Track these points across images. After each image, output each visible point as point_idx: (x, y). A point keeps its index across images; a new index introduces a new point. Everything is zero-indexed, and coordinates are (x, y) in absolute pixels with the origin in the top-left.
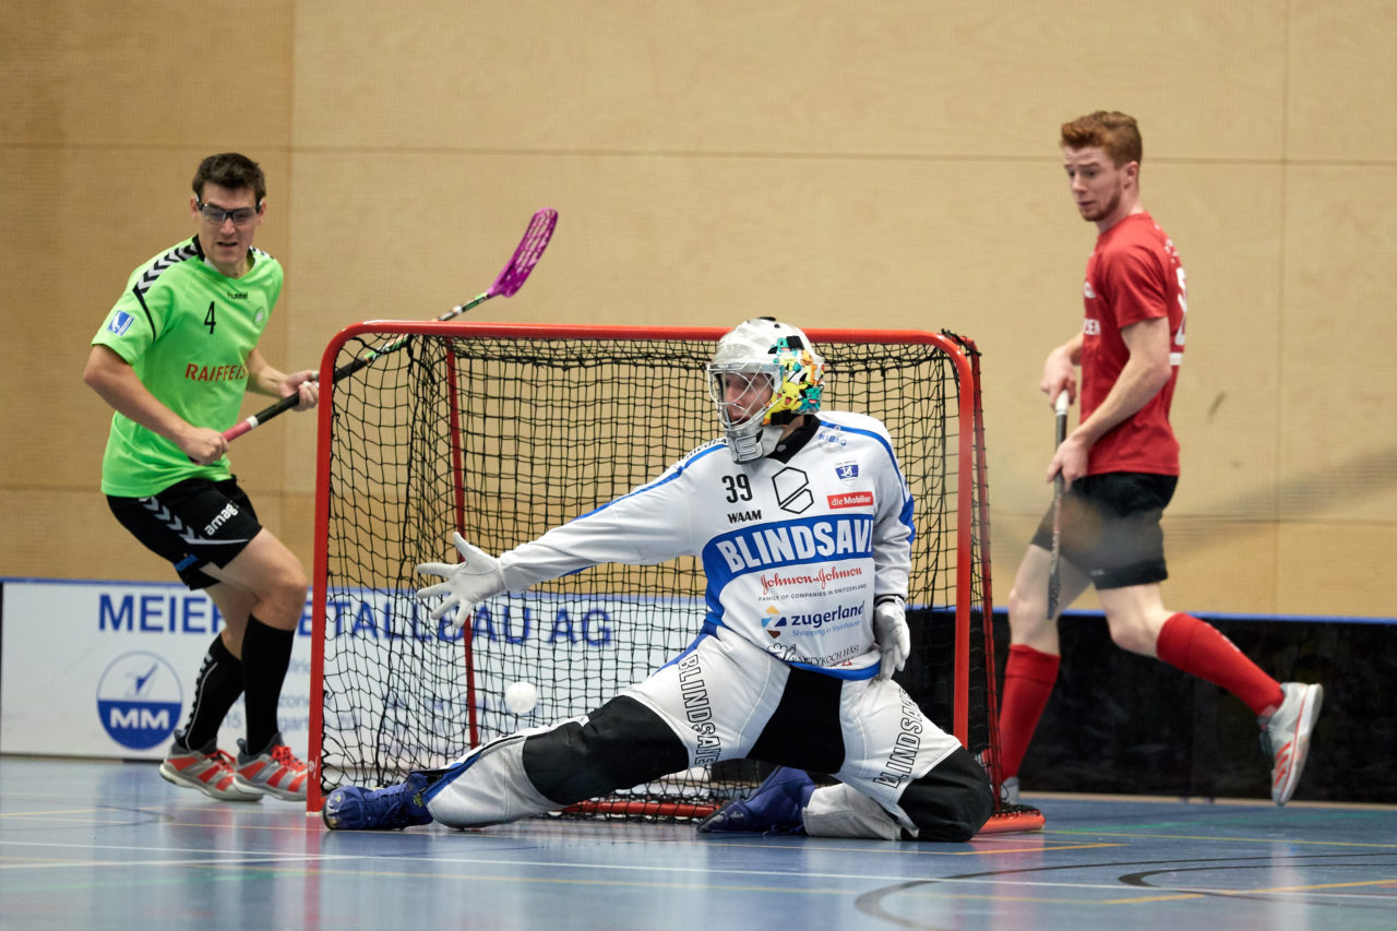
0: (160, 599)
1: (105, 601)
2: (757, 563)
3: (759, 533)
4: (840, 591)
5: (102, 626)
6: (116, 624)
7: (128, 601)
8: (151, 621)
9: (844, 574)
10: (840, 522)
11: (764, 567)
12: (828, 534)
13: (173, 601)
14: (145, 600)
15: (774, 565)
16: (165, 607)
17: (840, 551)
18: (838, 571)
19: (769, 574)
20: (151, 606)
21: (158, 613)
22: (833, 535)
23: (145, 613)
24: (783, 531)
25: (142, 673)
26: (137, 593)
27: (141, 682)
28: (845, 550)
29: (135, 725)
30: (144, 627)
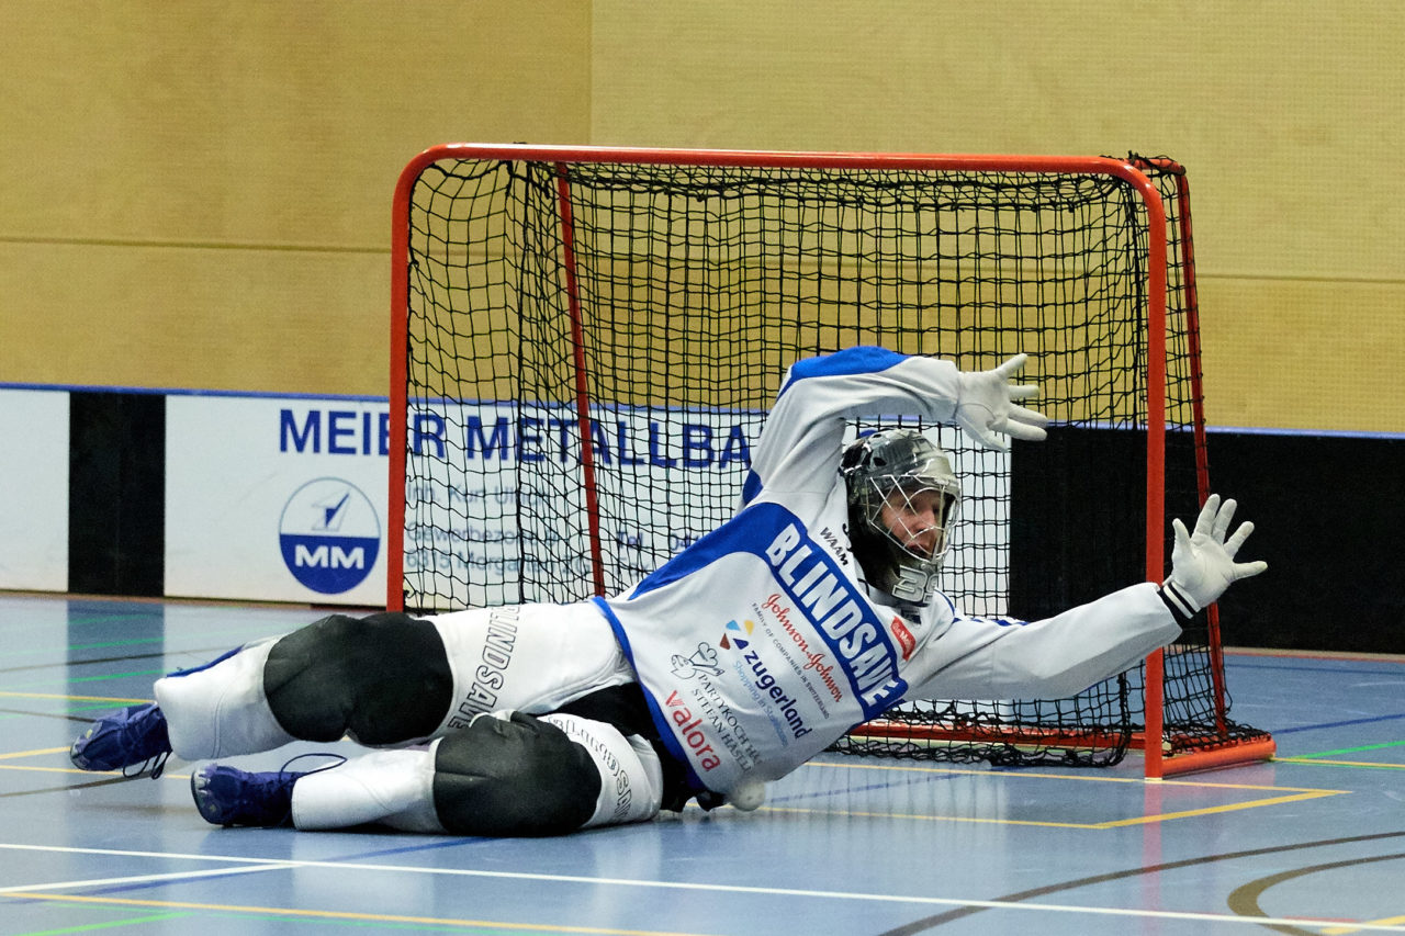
0: (352, 415)
1: (287, 417)
2: (789, 580)
3: (825, 569)
4: (811, 689)
5: (284, 448)
6: (300, 446)
7: (314, 417)
8: (341, 441)
9: (829, 681)
10: (882, 645)
11: (788, 590)
12: (864, 641)
13: (367, 417)
14: (333, 416)
15: (797, 601)
16: (357, 424)
17: (852, 665)
18: (831, 674)
19: (785, 601)
20: (341, 423)
21: (350, 432)
22: (866, 647)
23: (334, 432)
24: (842, 593)
25: (333, 504)
26: (324, 408)
27: (330, 513)
28: (856, 668)
29: (324, 564)
30: (333, 449)
